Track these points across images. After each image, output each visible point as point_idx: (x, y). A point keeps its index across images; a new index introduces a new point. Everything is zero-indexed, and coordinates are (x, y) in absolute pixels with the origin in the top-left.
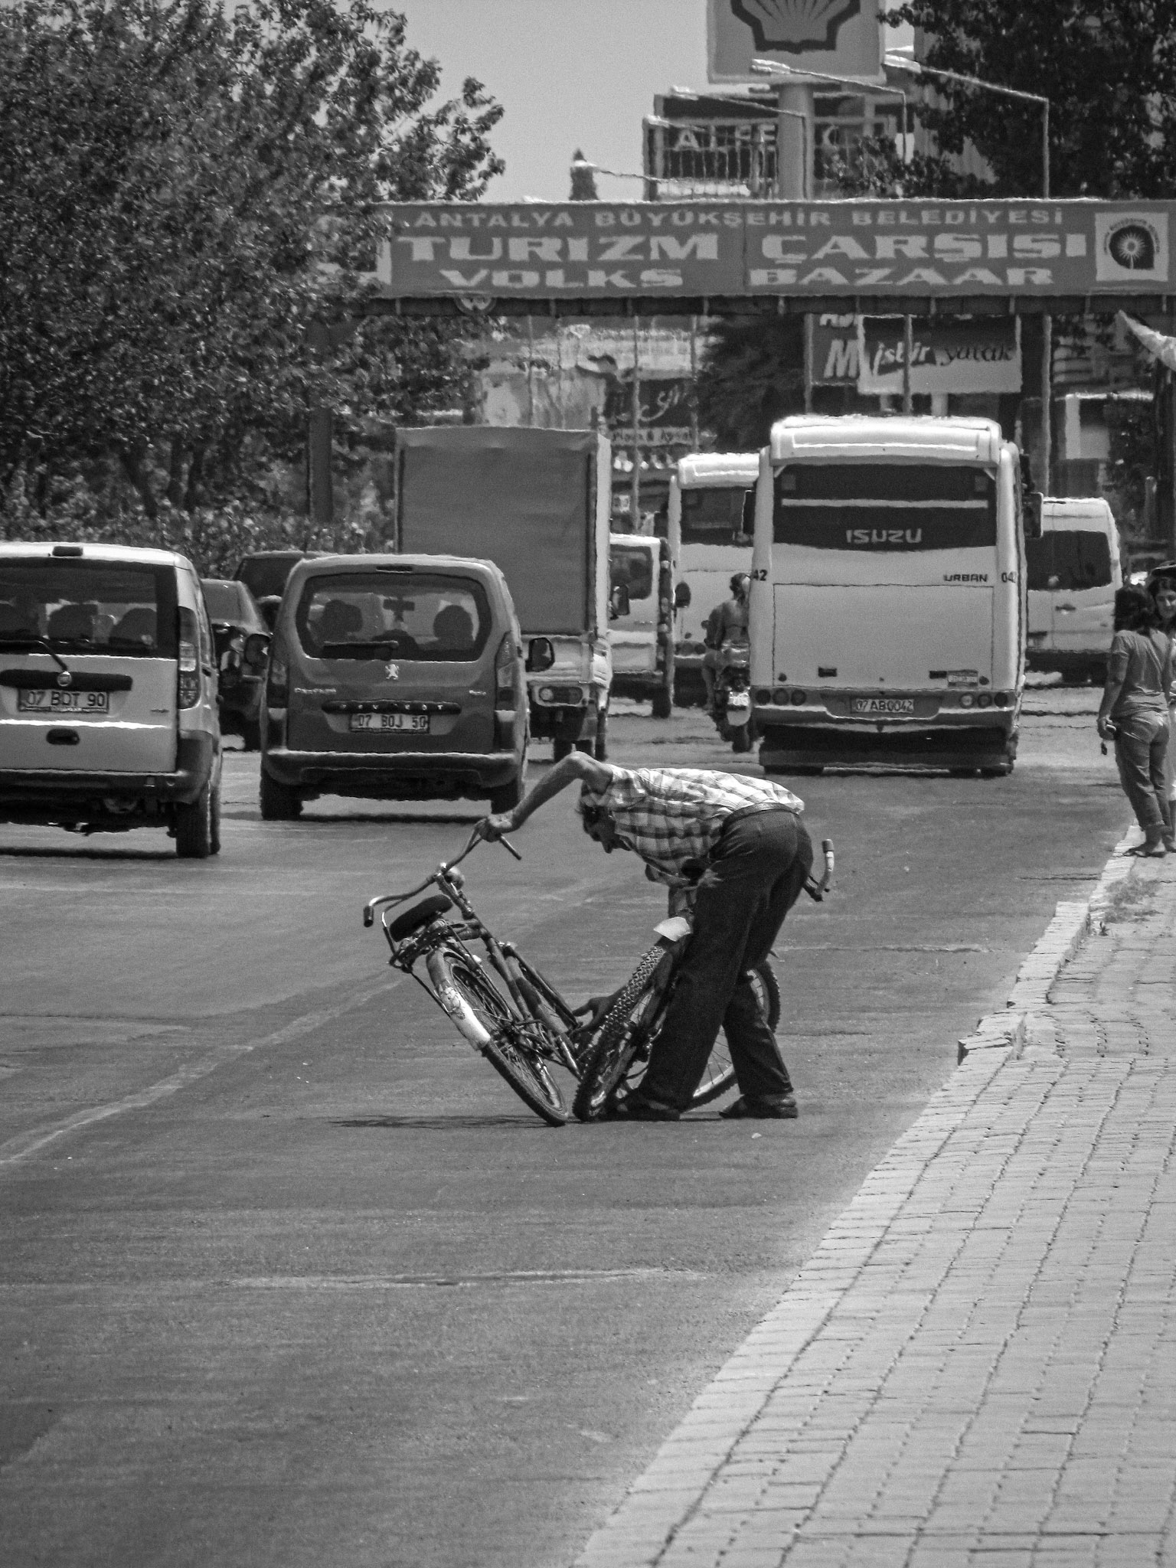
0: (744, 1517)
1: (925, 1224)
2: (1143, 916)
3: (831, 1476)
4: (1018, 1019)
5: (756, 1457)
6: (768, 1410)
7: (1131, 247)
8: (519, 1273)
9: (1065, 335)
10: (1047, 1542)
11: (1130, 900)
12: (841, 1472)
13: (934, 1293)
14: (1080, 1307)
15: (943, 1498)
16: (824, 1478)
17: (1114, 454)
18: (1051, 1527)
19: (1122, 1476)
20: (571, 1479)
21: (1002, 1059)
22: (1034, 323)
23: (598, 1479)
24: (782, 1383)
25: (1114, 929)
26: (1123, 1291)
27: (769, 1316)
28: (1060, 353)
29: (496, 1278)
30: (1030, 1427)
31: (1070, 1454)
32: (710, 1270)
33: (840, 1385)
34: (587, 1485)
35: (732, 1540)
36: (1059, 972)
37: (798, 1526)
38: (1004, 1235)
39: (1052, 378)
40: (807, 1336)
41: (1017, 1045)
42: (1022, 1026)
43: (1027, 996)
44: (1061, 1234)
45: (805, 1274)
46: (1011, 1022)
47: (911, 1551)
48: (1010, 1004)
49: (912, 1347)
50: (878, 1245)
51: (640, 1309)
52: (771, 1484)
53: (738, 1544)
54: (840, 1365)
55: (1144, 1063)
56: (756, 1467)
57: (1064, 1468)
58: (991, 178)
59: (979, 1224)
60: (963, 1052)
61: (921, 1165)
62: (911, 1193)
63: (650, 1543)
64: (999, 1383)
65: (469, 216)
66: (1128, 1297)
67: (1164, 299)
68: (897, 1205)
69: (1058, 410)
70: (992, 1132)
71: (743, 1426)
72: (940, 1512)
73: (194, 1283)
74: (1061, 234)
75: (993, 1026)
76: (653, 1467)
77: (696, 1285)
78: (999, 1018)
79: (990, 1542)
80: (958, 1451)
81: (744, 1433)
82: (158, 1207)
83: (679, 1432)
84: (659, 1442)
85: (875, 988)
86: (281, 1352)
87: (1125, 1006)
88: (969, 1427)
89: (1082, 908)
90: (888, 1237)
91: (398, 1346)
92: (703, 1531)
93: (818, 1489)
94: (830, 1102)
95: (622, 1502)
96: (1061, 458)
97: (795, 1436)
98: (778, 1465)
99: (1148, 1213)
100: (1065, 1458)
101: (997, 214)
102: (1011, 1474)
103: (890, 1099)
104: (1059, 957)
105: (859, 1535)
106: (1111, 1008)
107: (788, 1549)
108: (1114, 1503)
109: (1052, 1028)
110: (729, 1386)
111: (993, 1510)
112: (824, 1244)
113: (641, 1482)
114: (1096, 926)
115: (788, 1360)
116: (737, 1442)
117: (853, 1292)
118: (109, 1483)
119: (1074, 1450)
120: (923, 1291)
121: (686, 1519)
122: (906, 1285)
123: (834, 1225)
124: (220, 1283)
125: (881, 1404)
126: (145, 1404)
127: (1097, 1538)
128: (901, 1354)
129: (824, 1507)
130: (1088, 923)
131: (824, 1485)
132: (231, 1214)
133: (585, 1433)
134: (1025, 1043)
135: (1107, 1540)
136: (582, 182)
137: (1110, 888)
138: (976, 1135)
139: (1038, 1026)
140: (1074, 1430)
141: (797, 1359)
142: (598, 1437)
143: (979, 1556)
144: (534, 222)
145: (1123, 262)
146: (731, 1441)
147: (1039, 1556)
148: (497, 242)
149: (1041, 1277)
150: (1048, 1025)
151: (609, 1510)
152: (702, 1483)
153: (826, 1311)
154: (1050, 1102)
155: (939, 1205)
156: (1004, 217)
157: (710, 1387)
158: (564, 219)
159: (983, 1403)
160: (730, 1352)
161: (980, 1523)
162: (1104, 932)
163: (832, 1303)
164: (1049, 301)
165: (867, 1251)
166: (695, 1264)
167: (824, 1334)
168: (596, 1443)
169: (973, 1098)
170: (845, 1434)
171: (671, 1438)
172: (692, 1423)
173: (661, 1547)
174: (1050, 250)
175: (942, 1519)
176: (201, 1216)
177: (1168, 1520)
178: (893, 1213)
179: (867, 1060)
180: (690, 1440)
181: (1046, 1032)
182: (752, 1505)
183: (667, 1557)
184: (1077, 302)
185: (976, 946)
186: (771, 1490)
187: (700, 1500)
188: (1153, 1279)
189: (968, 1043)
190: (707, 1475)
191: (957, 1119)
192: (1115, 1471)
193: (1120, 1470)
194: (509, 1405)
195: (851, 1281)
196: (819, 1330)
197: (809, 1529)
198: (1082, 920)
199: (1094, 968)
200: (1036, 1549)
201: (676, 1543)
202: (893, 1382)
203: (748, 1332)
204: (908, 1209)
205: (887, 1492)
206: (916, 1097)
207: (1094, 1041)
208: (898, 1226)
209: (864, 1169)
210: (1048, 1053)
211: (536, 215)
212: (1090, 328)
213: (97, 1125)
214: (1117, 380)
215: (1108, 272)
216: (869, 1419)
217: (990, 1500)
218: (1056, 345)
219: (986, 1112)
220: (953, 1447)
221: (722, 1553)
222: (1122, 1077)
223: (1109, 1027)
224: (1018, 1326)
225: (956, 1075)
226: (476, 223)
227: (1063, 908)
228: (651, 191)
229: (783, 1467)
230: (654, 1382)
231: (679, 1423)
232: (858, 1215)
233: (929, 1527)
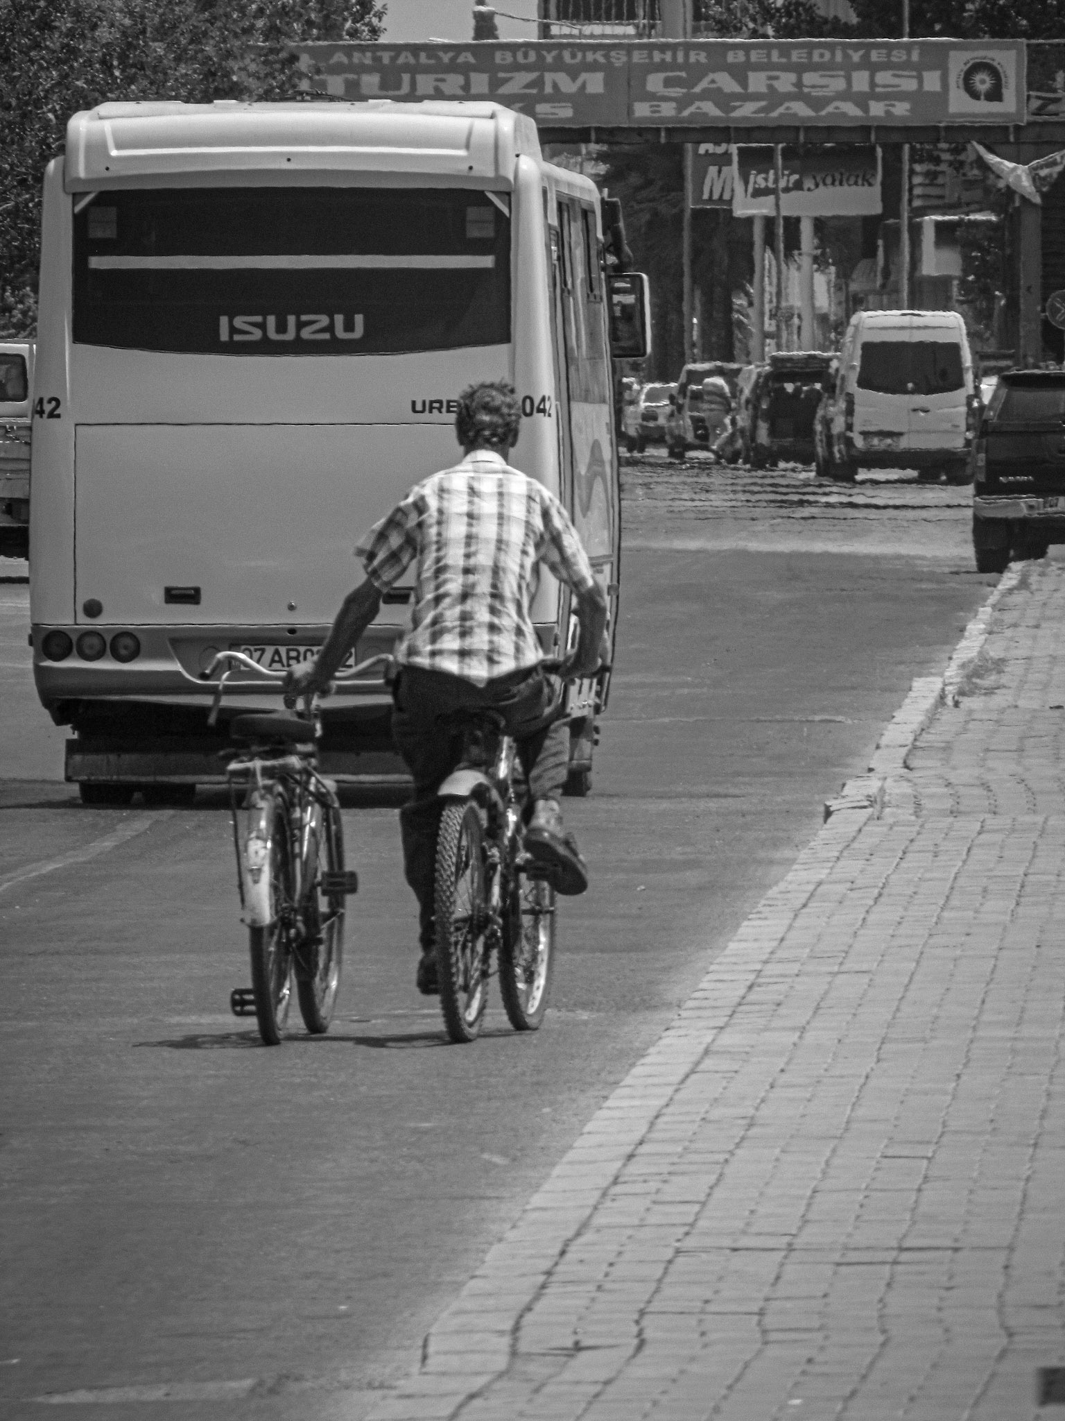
0: (629, 1232)
1: (796, 968)
2: (990, 692)
3: (709, 1195)
4: (879, 784)
5: (641, 1178)
6: (653, 1135)
7: (983, 82)
8: (426, 1011)
9: (921, 161)
10: (905, 1256)
11: (980, 676)
12: (718, 1194)
13: (803, 1030)
14: (935, 1043)
15: (810, 1216)
16: (702, 1197)
17: (966, 272)
18: (907, 1244)
19: (972, 1197)
20: (472, 1198)
21: (864, 819)
22: (893, 151)
23: (497, 1198)
24: (664, 1111)
25: (966, 702)
26: (974, 1028)
27: (652, 1050)
28: (917, 180)
29: (405, 1016)
30: (890, 1152)
31: (926, 1177)
32: (598, 1011)
33: (716, 1113)
34: (486, 1203)
35: (620, 1253)
36: (915, 740)
37: (679, 1240)
38: (865, 979)
39: (910, 201)
40: (685, 1069)
41: (878, 807)
42: (882, 790)
43: (886, 762)
44: (917, 978)
45: (684, 1014)
46: (873, 785)
47: (782, 1265)
48: (871, 770)
49: (784, 1078)
50: (750, 987)
51: (536, 1046)
52: (655, 1202)
53: (626, 1257)
54: (717, 1095)
55: (992, 822)
56: (639, 1188)
57: (919, 1190)
58: (854, 20)
59: (844, 968)
60: (828, 813)
61: (792, 915)
62: (782, 940)
63: (544, 1256)
64: (860, 1112)
65: (379, 54)
66: (980, 1033)
67: (1011, 130)
68: (769, 950)
69: (916, 230)
70: (854, 886)
71: (628, 1150)
72: (809, 1229)
73: (129, 1020)
74: (918, 70)
75: (855, 790)
76: (547, 1186)
77: (585, 1023)
78: (860, 783)
79: (853, 1256)
80: (824, 1173)
81: (631, 1156)
82: (97, 952)
83: (570, 1156)
84: (553, 1165)
85: (748, 756)
86: (210, 1082)
87: (977, 772)
88: (834, 1151)
89: (937, 683)
90: (761, 980)
91: (316, 1076)
92: (594, 1244)
93: (696, 1208)
94: (708, 857)
95: (520, 1219)
96: (917, 274)
97: (676, 1160)
98: (660, 1185)
99: (996, 958)
100: (920, 1181)
101: (861, 53)
102: (873, 1194)
103: (762, 854)
104: (915, 726)
105: (735, 1250)
106: (964, 773)
107: (670, 1262)
108: (966, 1222)
109: (909, 791)
110: (617, 1114)
111: (856, 1228)
112: (701, 986)
113: (537, 1200)
114: (949, 701)
115: (669, 1091)
116: (625, 1165)
117: (728, 1030)
118: (53, 1201)
119: (930, 1173)
120: (793, 1029)
121: (578, 1234)
122: (776, 1023)
123: (712, 968)
124: (153, 1020)
125: (754, 1131)
126: (86, 1129)
127: (949, 1253)
128: (772, 1087)
129: (702, 1223)
130: (942, 697)
131: (703, 1204)
132: (163, 958)
133: (486, 1156)
134: (884, 805)
135: (960, 1255)
136: (484, 25)
137: (963, 666)
138: (841, 888)
139: (897, 789)
140: (930, 1155)
141: (677, 1090)
142: (497, 1159)
143: (843, 1269)
144: (439, 59)
145: (975, 95)
146: (619, 1164)
147: (899, 1268)
148: (406, 78)
149: (898, 1015)
150: (906, 788)
151: (508, 1226)
152: (592, 1202)
153: (704, 1046)
154: (909, 856)
155: (808, 950)
156: (866, 57)
157: (599, 1114)
158: (467, 57)
159: (846, 1130)
160: (616, 1083)
161: (843, 1239)
162: (957, 704)
163: (709, 1039)
164: (908, 131)
165: (742, 991)
166: (585, 1006)
167: (702, 1067)
168: (496, 1165)
169: (836, 854)
170: (721, 1157)
171: (565, 1159)
172: (583, 1147)
173: (555, 1259)
174: (910, 85)
175: (809, 1236)
176: (136, 960)
177: (1015, 1237)
178: (764, 957)
179: (741, 820)
180: (581, 1162)
181: (904, 795)
182: (636, 1222)
183: (560, 1268)
184: (932, 133)
185: (839, 718)
186: (657, 1208)
187: (590, 1217)
188: (1001, 1017)
189: (834, 804)
190: (597, 1194)
191: (823, 874)
192: (966, 1192)
193: (971, 1192)
194: (415, 1131)
195: (727, 1018)
196: (698, 1063)
197: (689, 1243)
198: (936, 694)
199: (948, 738)
200: (895, 1262)
201: (568, 1256)
202: (765, 1111)
203: (633, 1065)
204: (780, 954)
205: (762, 1210)
206: (787, 853)
207: (948, 804)
208: (771, 969)
209: (737, 919)
210: (906, 814)
211: (441, 54)
212: (946, 156)
213: (42, 878)
214: (968, 204)
215: (960, 105)
216: (745, 1144)
217: (853, 1217)
218: (912, 172)
219: (850, 867)
220: (819, 1170)
221: (611, 1265)
222: (974, 835)
223: (962, 790)
224: (879, 1061)
225: (823, 834)
226: (386, 60)
227: (918, 683)
228: (545, 30)
229: (666, 1187)
230: (546, 1110)
231: (571, 1147)
232: (734, 960)
233: (798, 1243)
